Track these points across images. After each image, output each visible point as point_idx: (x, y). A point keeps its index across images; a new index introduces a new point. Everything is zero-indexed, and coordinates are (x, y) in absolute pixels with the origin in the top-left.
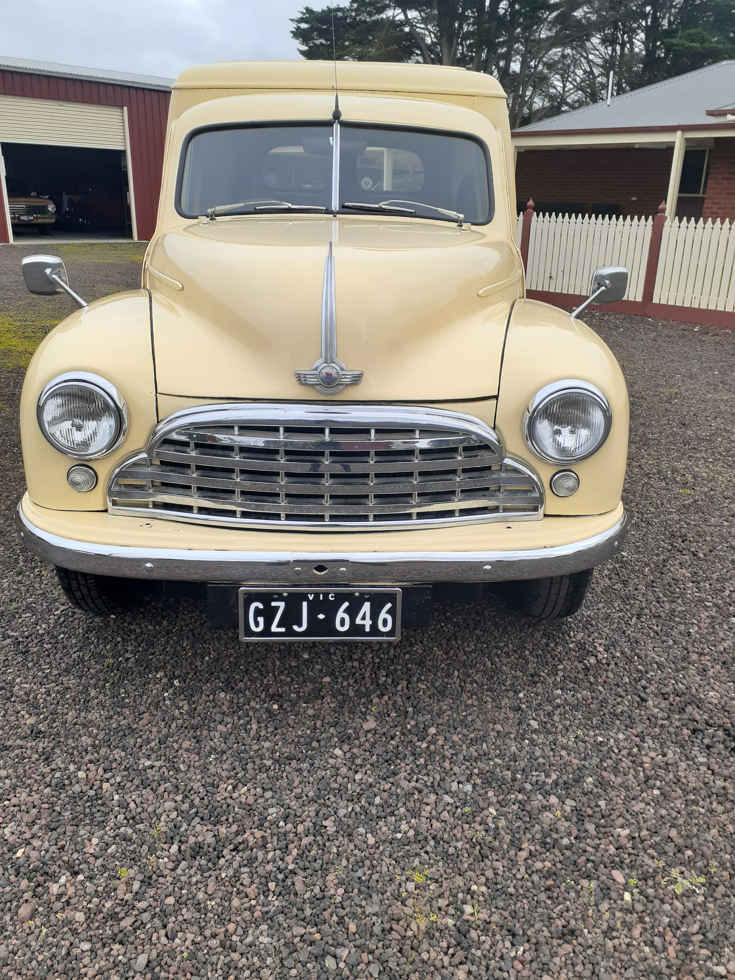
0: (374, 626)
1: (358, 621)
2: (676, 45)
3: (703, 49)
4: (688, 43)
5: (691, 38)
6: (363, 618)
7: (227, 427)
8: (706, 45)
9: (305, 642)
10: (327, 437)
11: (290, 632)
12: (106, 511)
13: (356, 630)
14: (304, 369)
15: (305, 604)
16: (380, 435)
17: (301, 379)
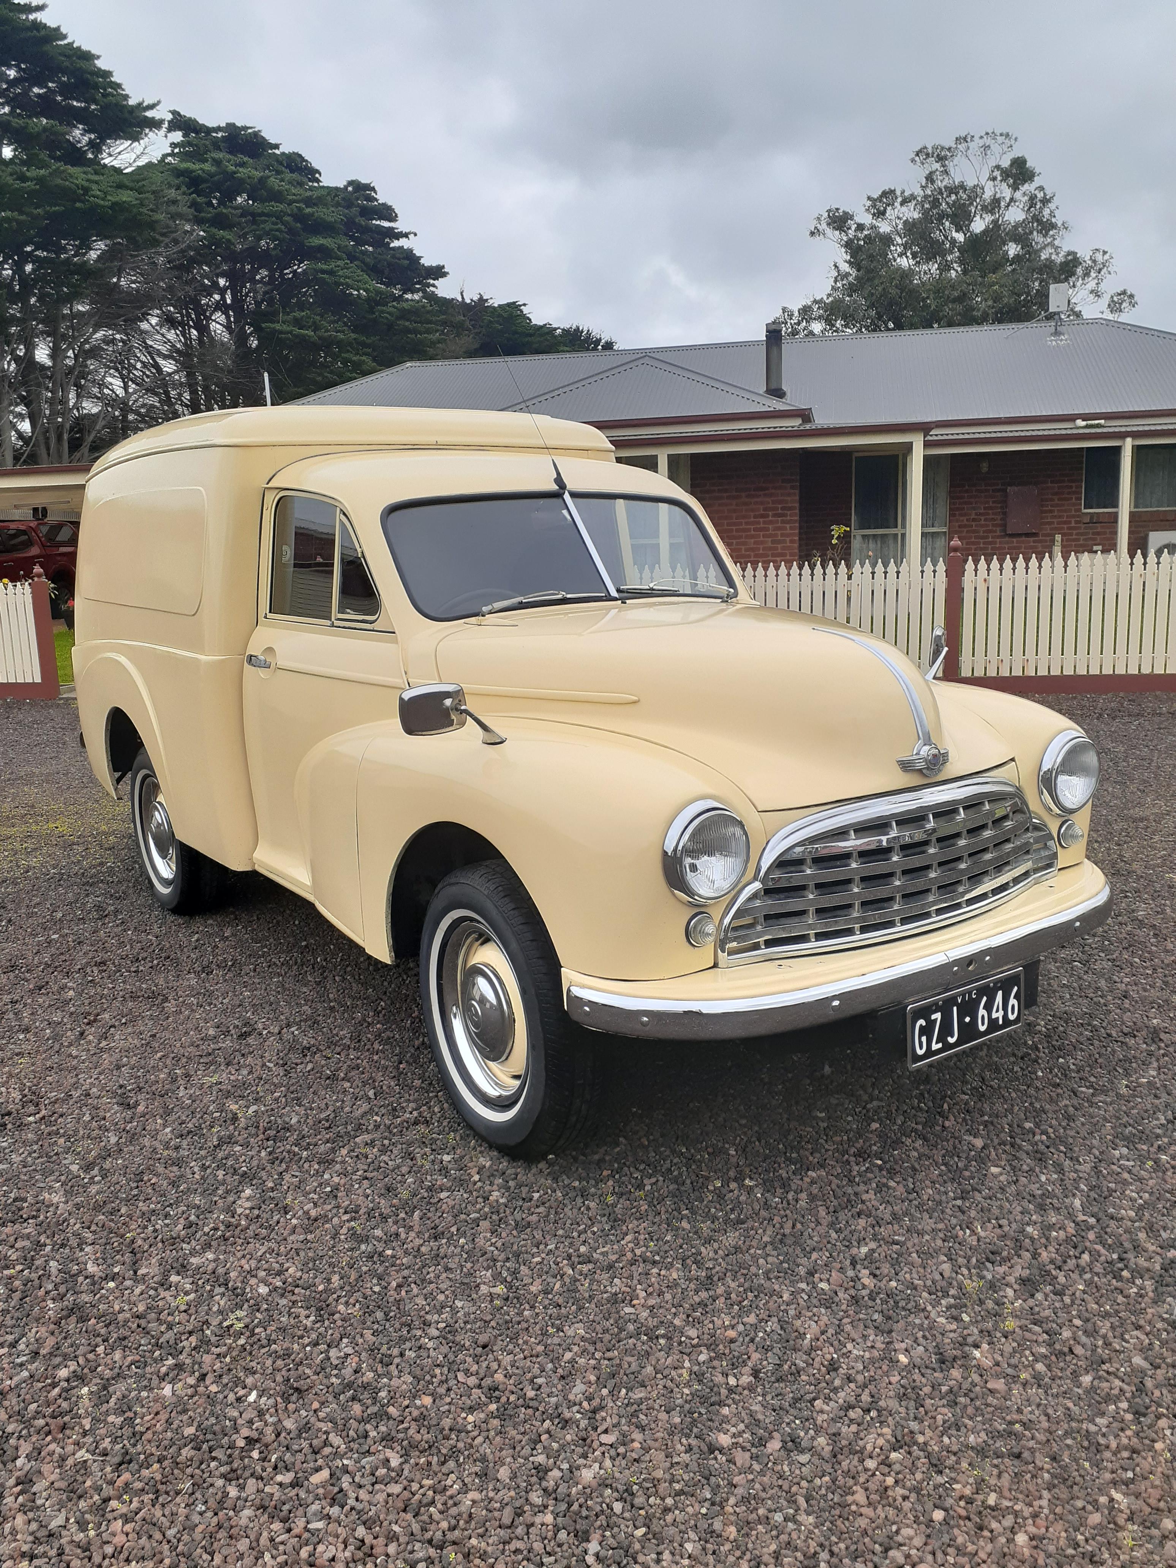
0: (1005, 1016)
1: (994, 1015)
2: (281, 332)
3: (320, 338)
4: (297, 331)
5: (298, 323)
6: (997, 1011)
7: (841, 833)
8: (321, 333)
9: (964, 1052)
10: (931, 824)
11: (947, 1047)
12: (715, 966)
13: (993, 1025)
14: (905, 756)
15: (955, 1008)
16: (970, 811)
17: (906, 766)
